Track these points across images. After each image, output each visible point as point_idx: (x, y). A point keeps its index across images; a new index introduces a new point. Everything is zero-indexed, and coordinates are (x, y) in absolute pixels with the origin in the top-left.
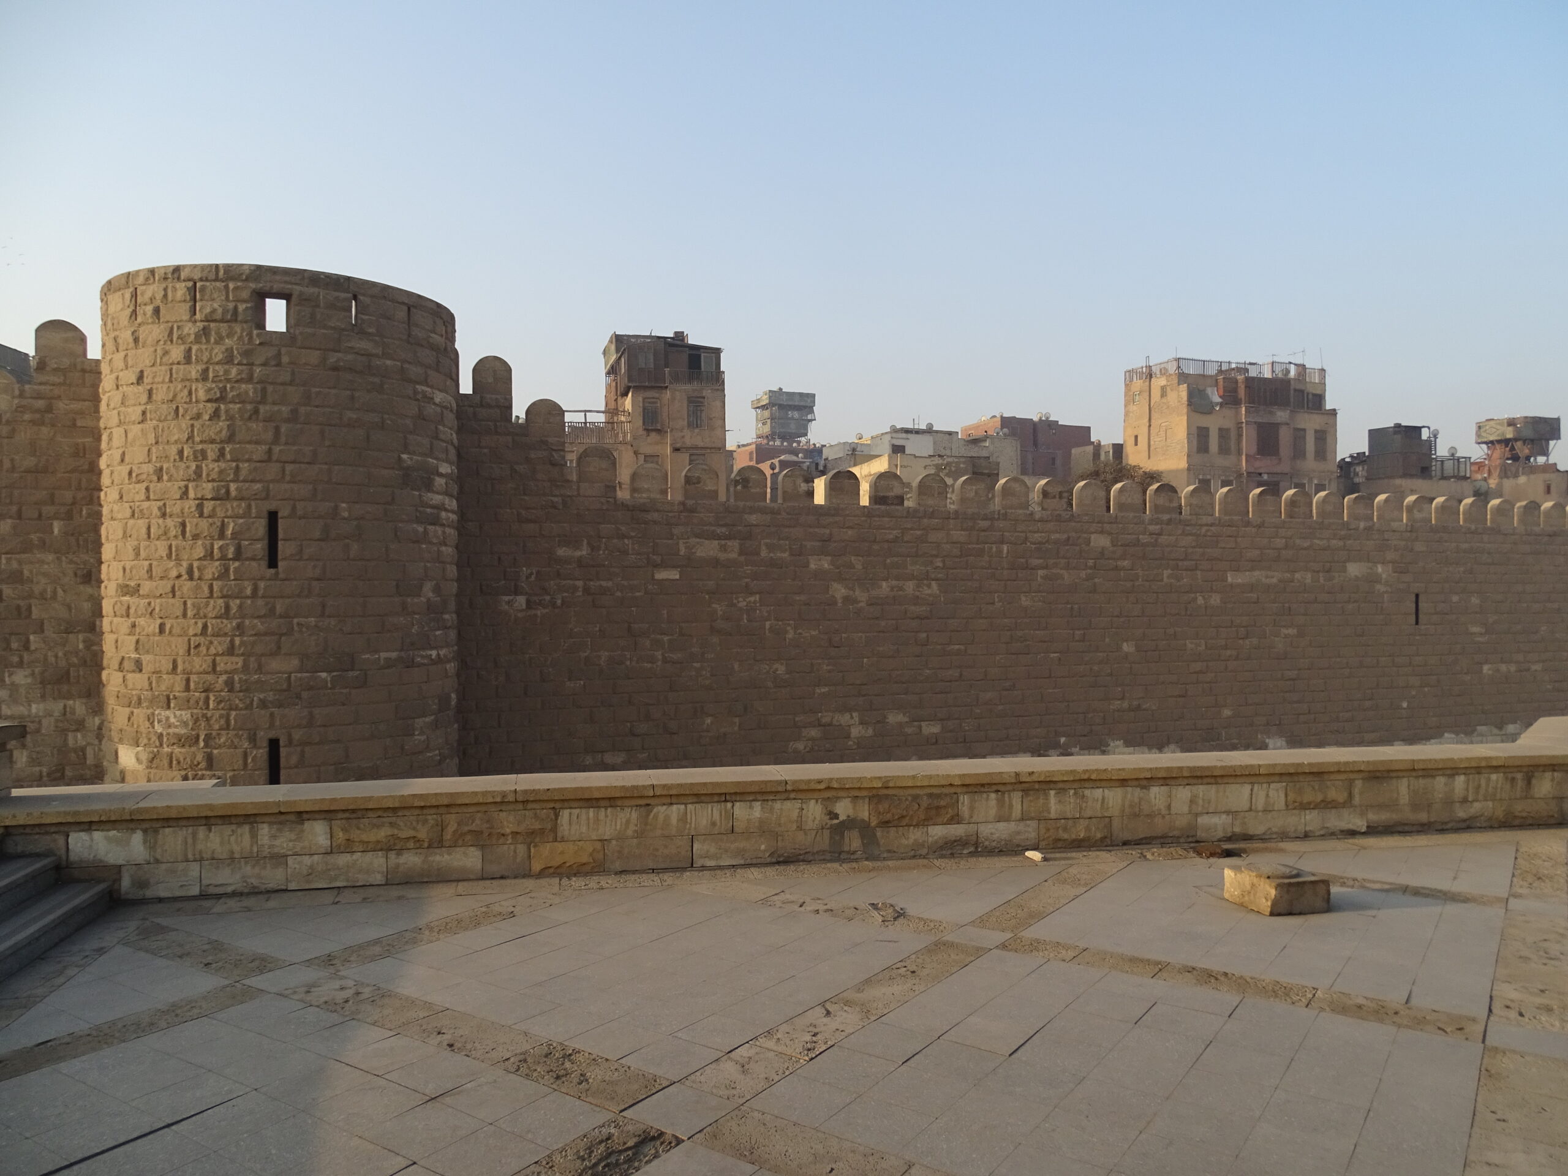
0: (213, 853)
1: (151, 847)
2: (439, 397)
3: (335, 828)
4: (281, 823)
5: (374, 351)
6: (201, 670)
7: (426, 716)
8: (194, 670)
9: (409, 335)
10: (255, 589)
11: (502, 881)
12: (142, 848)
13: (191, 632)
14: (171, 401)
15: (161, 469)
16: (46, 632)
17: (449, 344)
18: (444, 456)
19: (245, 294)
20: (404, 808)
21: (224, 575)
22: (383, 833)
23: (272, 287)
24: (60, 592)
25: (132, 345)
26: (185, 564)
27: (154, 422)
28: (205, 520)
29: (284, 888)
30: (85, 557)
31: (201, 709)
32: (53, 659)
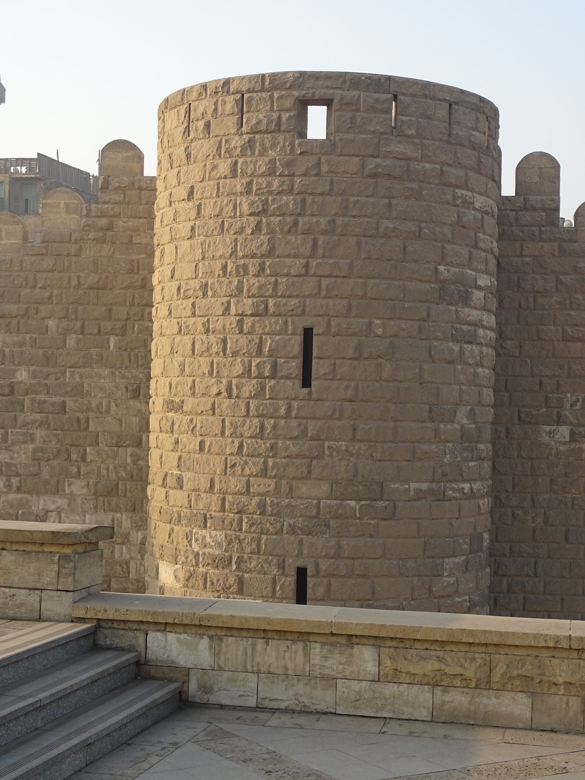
0: (269, 666)
1: (216, 654)
2: (480, 201)
3: (383, 656)
4: (332, 644)
5: (413, 155)
6: (236, 490)
7: (456, 557)
8: (229, 491)
9: (450, 136)
10: (289, 409)
11: (553, 735)
12: (207, 654)
13: (228, 451)
14: (218, 216)
15: (206, 285)
16: (100, 444)
17: (491, 141)
18: (481, 267)
19: (288, 103)
20: (452, 642)
21: (260, 394)
22: (430, 667)
23: (314, 93)
24: (113, 405)
25: (184, 161)
26: (225, 381)
27: (202, 237)
28: (245, 337)
29: (333, 711)
30: (135, 372)
31: (235, 530)
32: (105, 472)
